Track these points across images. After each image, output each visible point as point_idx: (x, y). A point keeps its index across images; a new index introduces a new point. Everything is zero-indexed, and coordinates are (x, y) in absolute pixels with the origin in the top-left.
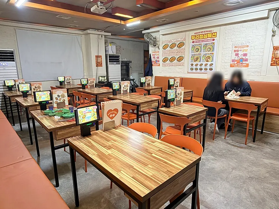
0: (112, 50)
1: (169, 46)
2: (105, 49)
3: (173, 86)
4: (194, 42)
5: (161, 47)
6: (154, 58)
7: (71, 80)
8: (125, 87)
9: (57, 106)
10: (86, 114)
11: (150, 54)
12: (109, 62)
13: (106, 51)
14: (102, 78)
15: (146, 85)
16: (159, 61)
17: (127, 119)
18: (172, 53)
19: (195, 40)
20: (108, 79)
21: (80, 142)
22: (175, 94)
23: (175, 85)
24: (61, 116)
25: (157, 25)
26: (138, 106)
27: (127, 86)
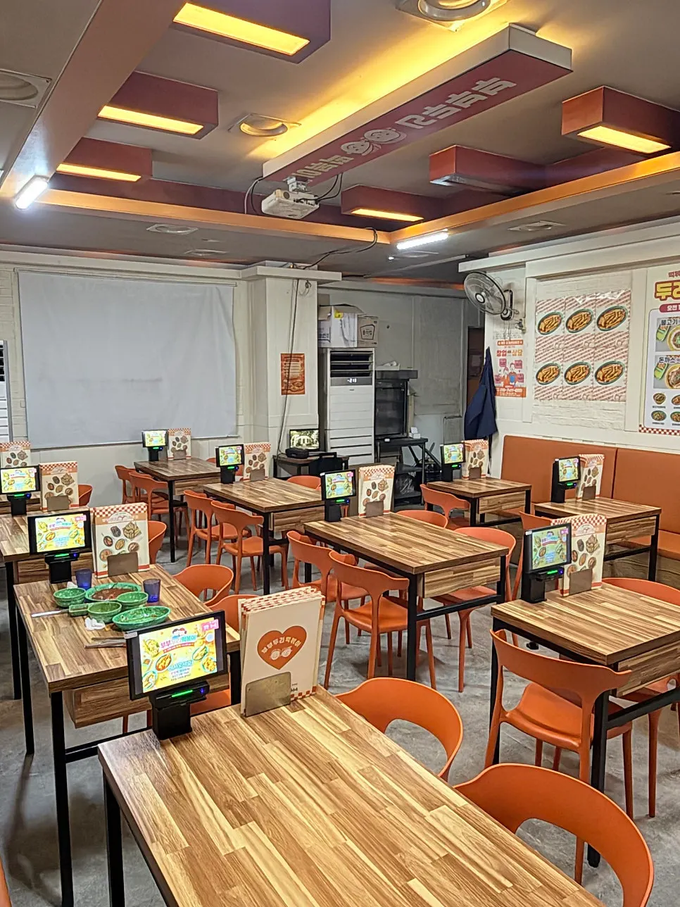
0: (344, 334)
1: (565, 320)
2: (319, 329)
3: (573, 487)
4: (669, 308)
5: (531, 326)
6: (503, 363)
7: (188, 444)
8: (373, 491)
9: (106, 569)
10: (172, 653)
11: (488, 350)
12: (332, 375)
13: (319, 336)
14: (302, 437)
15: (466, 473)
16: (521, 378)
17: (371, 627)
18: (576, 348)
19: (670, 301)
20: (322, 438)
21: (140, 770)
22: (565, 547)
23: (582, 481)
24: (107, 621)
25: (515, 240)
26: (414, 578)
27: (383, 486)
